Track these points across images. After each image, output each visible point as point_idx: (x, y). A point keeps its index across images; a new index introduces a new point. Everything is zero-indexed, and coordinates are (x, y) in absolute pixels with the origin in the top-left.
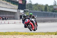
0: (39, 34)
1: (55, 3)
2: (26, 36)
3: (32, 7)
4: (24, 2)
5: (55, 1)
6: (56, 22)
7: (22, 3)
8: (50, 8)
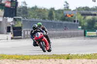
0: (39, 58)
1: (66, 6)
2: (17, 60)
3: (26, 13)
4: (14, 5)
5: (66, 2)
6: (67, 37)
7: (11, 6)
8: (58, 14)
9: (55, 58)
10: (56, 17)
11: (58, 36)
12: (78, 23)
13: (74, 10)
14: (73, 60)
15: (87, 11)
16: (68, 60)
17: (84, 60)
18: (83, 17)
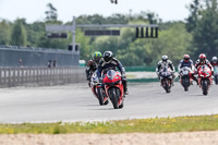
9: (27, 132)
10: (29, 39)
11: (33, 81)
12: (78, 52)
13: (69, 24)
14: (68, 136)
15: (97, 25)
16: (56, 136)
17: (93, 137)
18: (88, 39)
